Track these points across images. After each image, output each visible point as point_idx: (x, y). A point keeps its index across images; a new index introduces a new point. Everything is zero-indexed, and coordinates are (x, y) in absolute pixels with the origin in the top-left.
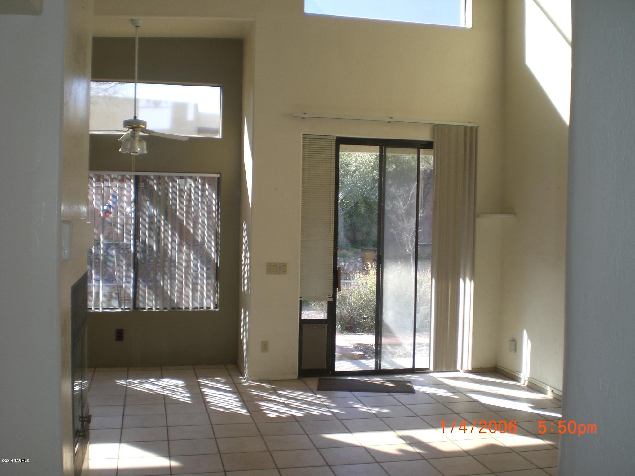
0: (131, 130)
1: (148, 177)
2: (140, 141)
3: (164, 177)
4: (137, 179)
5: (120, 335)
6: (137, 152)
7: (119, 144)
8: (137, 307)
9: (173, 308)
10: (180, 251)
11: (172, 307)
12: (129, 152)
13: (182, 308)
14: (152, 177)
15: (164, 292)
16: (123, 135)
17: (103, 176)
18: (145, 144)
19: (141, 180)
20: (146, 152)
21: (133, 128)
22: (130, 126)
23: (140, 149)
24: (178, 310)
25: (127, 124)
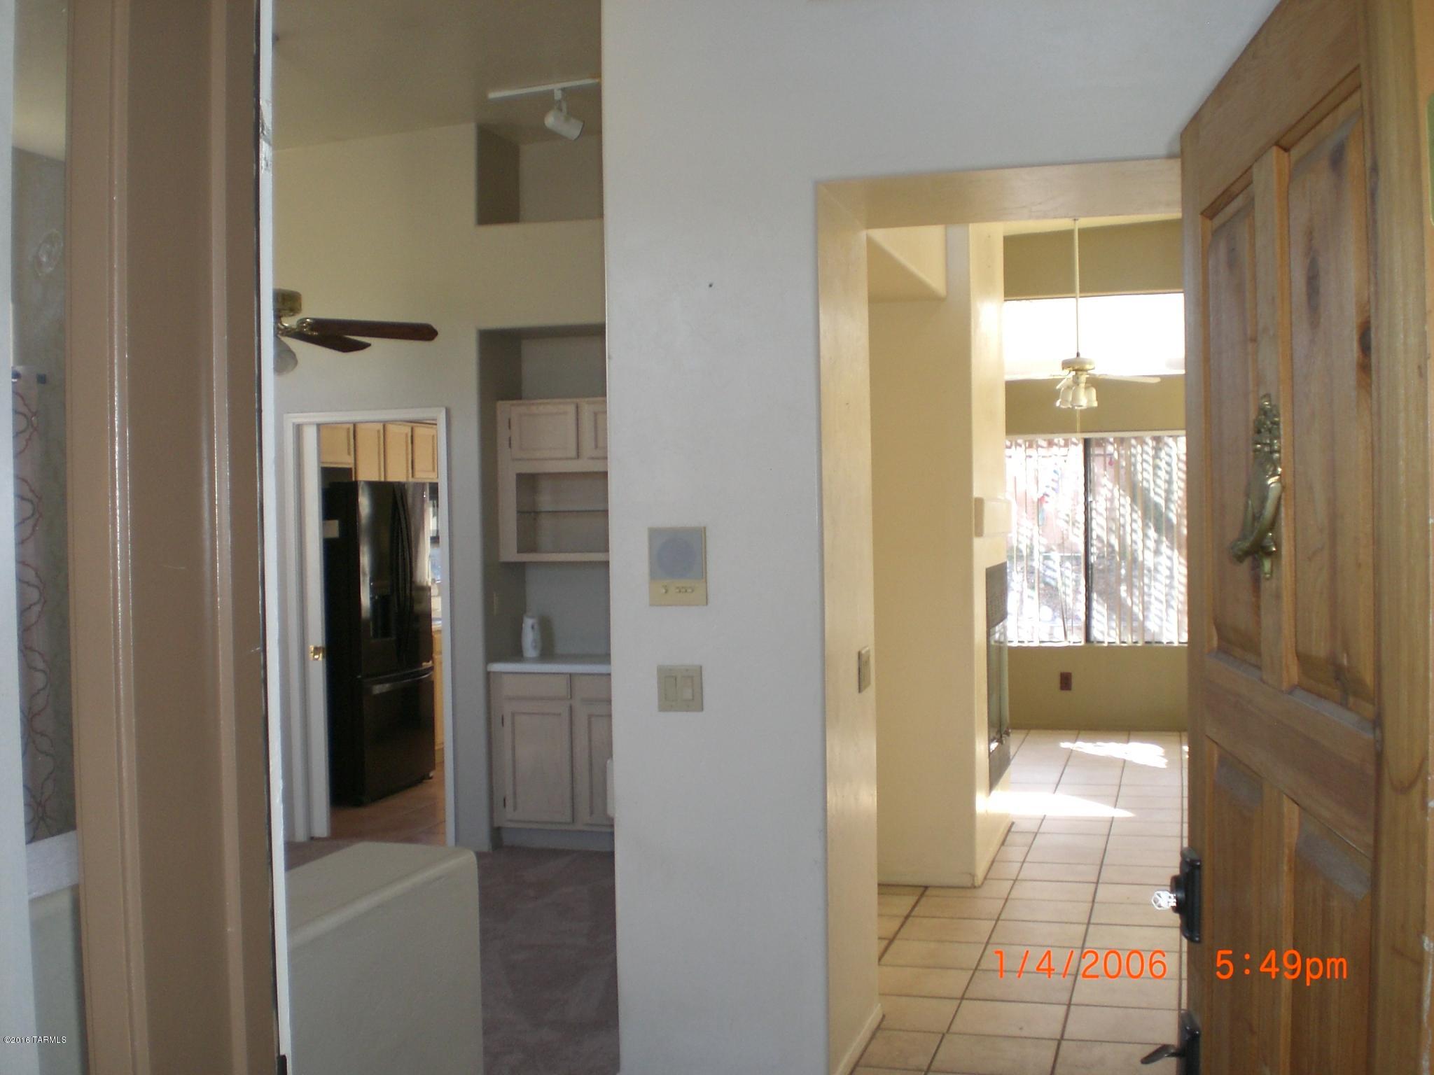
0: (1074, 373)
1: (1105, 440)
2: (1086, 388)
3: (1129, 439)
4: (1087, 444)
5: (1066, 681)
6: (1081, 406)
7: (1056, 394)
8: (1092, 639)
9: (1147, 643)
10: (1157, 552)
11: (1146, 640)
12: (1071, 407)
13: (1162, 643)
14: (1112, 440)
15: (1133, 617)
16: (1062, 379)
17: (1037, 442)
18: (1093, 392)
19: (1093, 443)
20: (1095, 404)
21: (1076, 370)
22: (1071, 369)
23: (1087, 399)
24: (1157, 645)
25: (1066, 365)
